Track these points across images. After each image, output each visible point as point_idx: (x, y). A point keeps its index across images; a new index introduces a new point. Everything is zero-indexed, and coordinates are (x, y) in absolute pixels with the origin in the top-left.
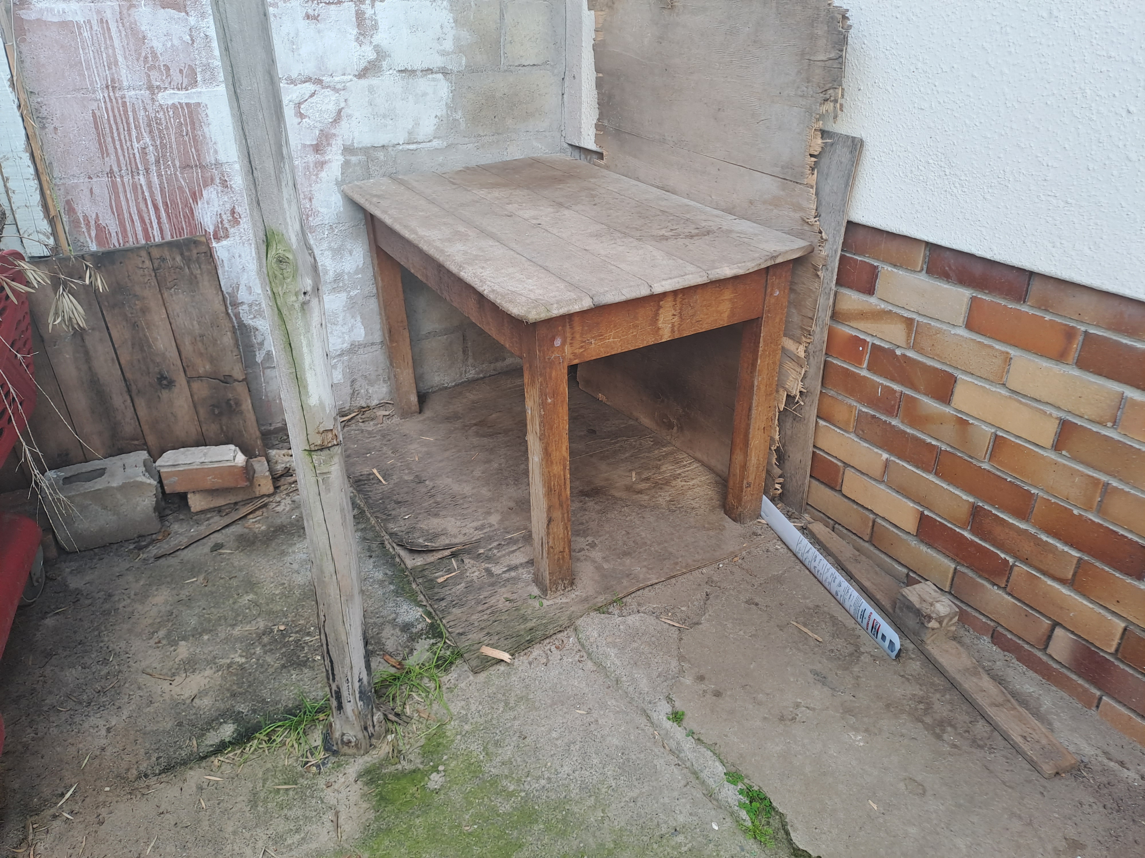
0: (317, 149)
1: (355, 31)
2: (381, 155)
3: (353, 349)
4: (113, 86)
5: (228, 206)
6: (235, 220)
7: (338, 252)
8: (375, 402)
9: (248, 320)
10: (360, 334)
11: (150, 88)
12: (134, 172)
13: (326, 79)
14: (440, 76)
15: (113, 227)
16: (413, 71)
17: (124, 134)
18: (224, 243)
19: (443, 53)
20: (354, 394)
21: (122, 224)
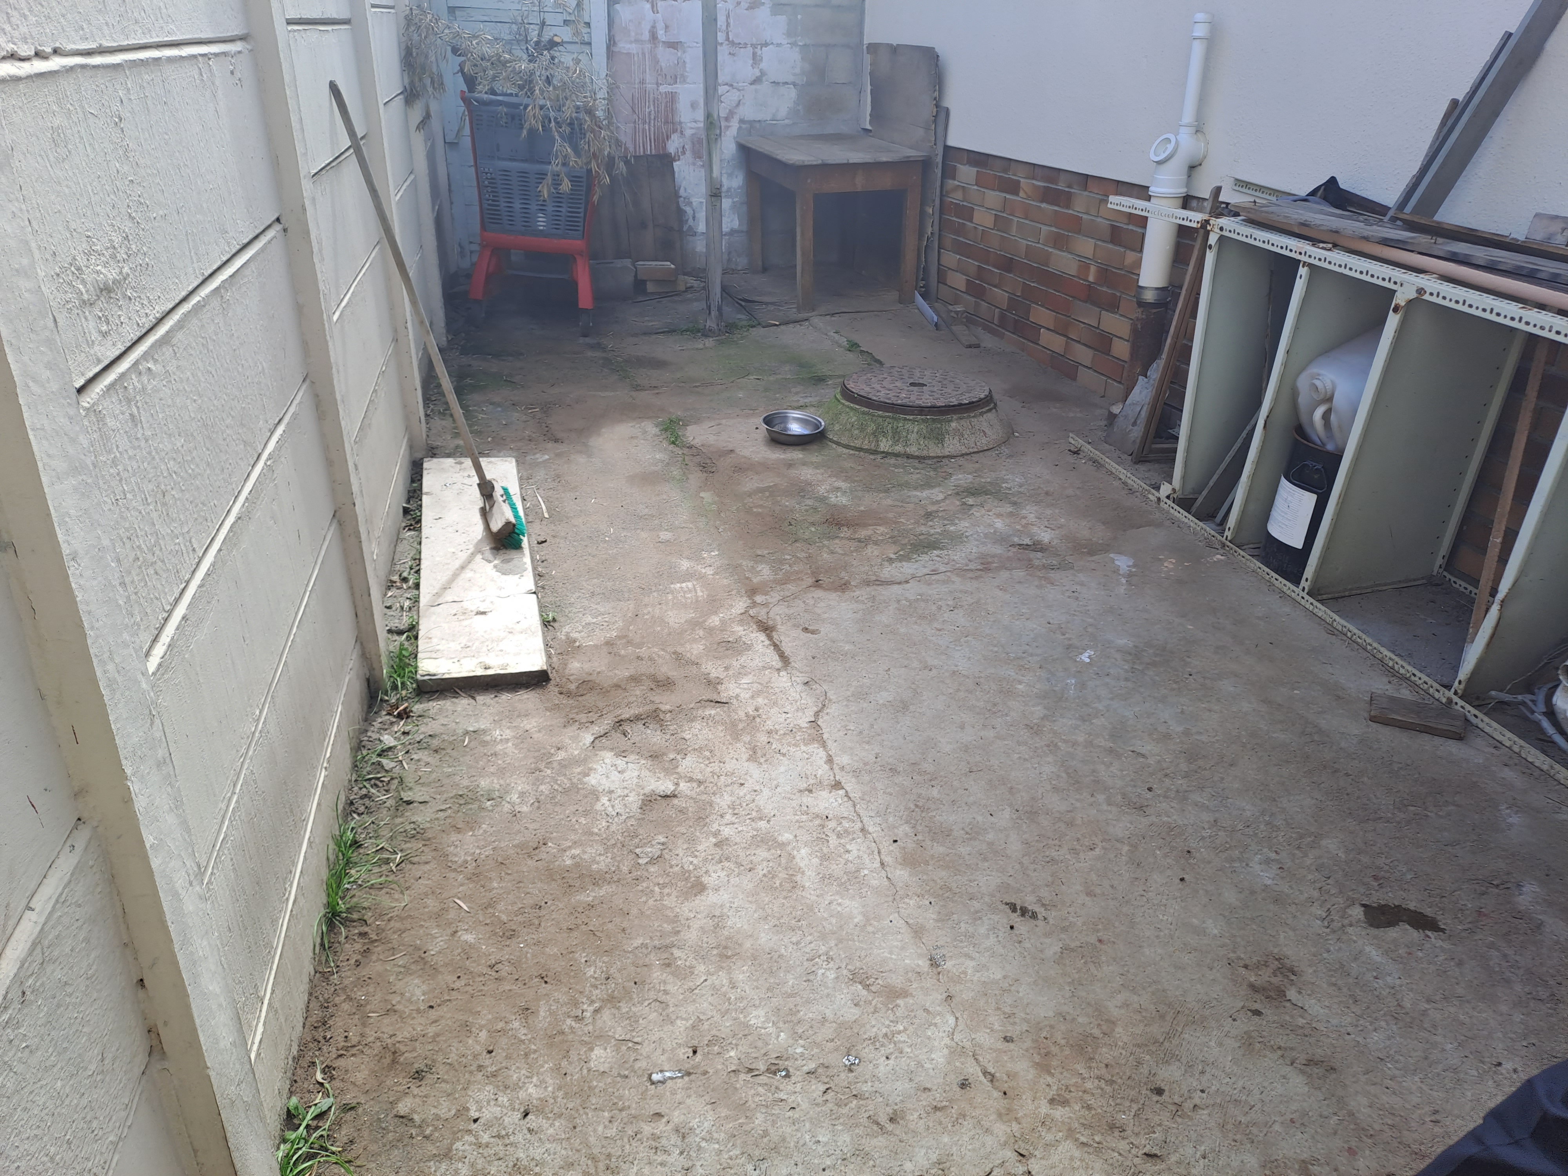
0: (727, 119)
1: (751, 62)
2: (758, 125)
3: (732, 232)
4: (643, 82)
5: (682, 145)
6: (684, 153)
7: (730, 175)
8: (739, 268)
9: (682, 206)
10: (736, 224)
11: (657, 84)
12: (644, 122)
13: (735, 84)
14: (792, 86)
15: (631, 149)
16: (778, 83)
17: (643, 104)
18: (678, 163)
19: (795, 75)
20: (729, 260)
21: (635, 148)
